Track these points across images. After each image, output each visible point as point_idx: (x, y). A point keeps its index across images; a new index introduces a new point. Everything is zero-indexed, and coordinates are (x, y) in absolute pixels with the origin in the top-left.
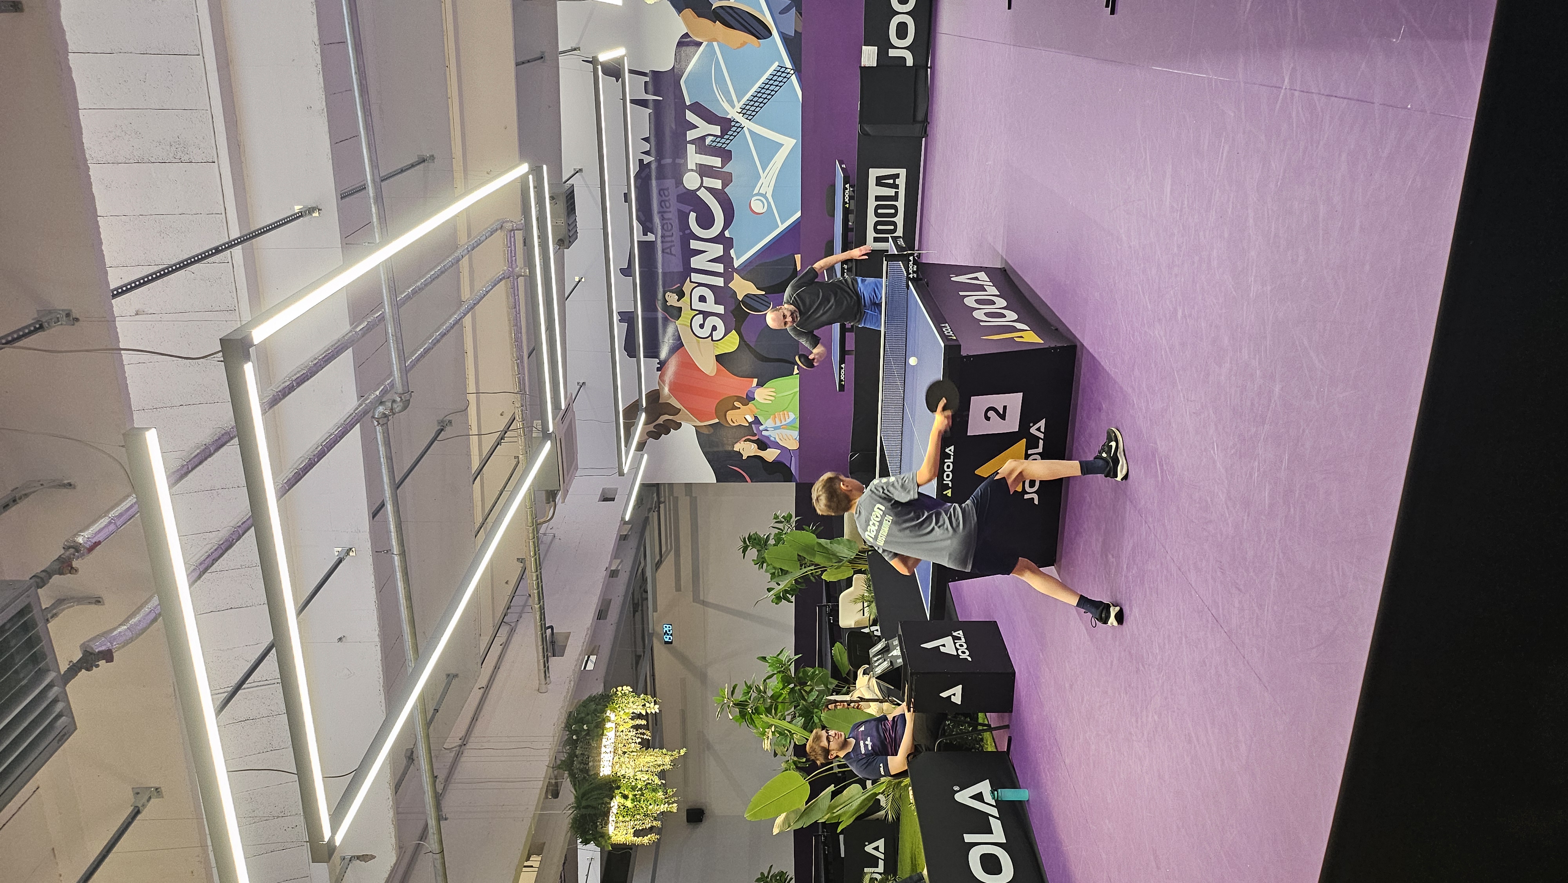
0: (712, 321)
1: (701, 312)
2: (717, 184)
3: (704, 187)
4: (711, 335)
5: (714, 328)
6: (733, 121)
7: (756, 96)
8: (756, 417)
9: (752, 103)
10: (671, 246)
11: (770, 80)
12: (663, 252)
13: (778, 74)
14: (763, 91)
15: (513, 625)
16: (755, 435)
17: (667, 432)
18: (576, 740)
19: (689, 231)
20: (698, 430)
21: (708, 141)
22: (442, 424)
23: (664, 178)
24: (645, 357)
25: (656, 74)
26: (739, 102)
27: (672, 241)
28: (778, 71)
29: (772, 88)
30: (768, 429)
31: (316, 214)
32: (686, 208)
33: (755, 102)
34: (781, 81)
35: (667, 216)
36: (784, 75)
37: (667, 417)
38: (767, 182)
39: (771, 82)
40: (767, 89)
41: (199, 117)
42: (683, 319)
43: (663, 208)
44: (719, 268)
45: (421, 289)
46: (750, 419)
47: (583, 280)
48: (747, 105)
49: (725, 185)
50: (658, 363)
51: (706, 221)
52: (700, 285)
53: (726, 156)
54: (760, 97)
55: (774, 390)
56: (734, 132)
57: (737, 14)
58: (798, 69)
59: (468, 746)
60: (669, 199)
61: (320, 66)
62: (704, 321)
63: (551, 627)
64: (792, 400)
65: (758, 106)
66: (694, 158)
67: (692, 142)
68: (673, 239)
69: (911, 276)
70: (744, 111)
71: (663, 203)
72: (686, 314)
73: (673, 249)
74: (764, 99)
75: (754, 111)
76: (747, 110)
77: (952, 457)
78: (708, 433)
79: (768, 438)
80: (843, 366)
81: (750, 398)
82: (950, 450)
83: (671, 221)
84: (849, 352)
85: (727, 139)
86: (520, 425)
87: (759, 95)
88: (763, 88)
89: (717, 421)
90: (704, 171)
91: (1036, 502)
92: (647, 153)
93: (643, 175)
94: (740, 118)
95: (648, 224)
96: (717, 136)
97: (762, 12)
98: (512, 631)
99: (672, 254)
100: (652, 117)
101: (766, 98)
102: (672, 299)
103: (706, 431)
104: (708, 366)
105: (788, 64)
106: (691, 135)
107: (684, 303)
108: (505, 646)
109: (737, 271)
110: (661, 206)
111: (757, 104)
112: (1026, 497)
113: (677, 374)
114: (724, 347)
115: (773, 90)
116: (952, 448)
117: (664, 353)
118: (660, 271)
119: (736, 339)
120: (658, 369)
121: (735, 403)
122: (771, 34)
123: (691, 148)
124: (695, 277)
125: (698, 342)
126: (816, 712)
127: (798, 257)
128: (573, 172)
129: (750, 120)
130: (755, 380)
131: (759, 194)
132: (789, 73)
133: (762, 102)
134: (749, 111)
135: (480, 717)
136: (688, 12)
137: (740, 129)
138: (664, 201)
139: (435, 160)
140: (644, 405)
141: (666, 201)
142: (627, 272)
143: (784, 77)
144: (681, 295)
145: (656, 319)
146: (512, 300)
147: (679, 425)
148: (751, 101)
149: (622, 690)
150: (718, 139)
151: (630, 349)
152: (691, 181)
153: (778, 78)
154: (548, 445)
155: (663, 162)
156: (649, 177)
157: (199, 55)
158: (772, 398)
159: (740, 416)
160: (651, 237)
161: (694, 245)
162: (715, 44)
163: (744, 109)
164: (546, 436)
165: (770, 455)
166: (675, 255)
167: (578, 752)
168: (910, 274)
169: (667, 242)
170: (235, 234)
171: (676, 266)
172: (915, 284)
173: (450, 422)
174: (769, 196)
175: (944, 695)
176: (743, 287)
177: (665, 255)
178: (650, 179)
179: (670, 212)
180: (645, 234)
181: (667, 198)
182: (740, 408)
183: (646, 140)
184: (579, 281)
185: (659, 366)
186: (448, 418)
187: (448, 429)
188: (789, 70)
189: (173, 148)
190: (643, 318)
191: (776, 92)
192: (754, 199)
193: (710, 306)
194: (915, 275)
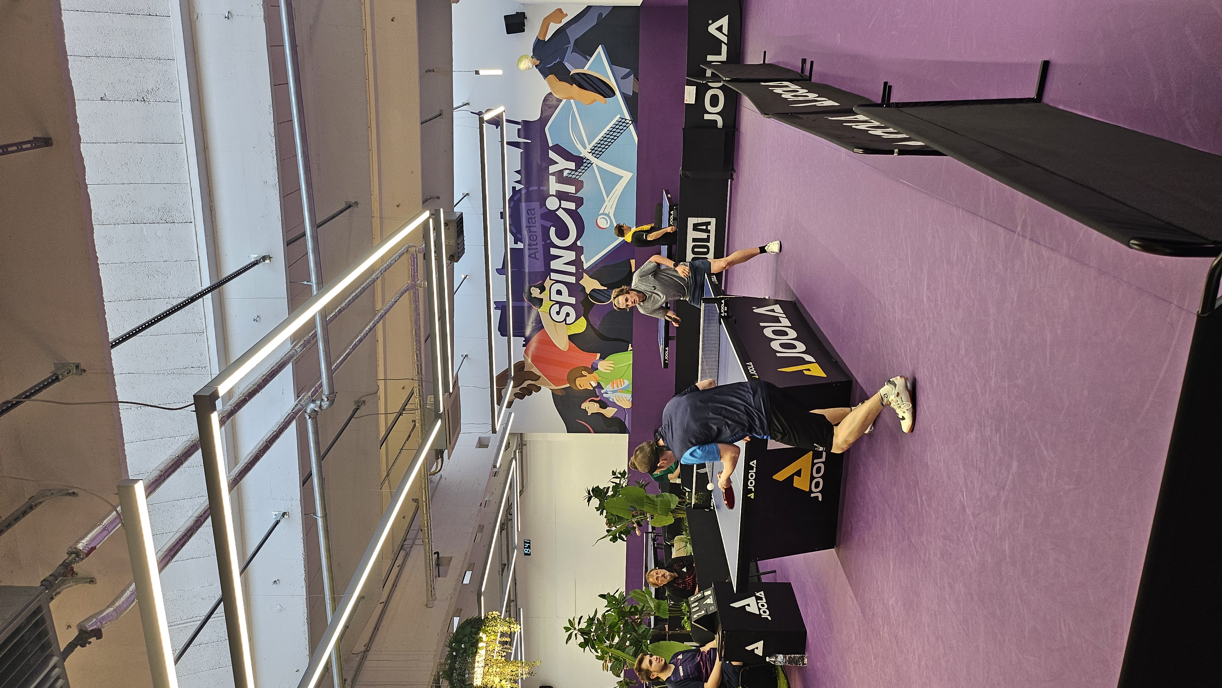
0: (566, 309)
1: (557, 302)
2: (572, 206)
3: (562, 208)
4: (565, 320)
5: (568, 315)
6: (585, 159)
7: (603, 140)
8: (599, 383)
9: (599, 145)
10: (536, 252)
11: (614, 128)
12: (529, 256)
13: (619, 124)
14: (608, 136)
15: (408, 550)
16: (598, 397)
17: (530, 394)
18: (456, 656)
19: (549, 241)
20: (554, 392)
21: (566, 173)
22: (358, 404)
23: (532, 201)
24: (514, 336)
25: (526, 123)
26: (589, 145)
27: (537, 249)
28: (620, 122)
29: (615, 134)
30: (608, 392)
31: (267, 261)
32: (547, 224)
33: (602, 144)
34: (622, 129)
35: (532, 229)
36: (624, 124)
37: (530, 382)
38: (610, 205)
39: (614, 130)
40: (611, 135)
41: (181, 189)
42: (544, 308)
43: (530, 223)
44: (572, 269)
45: (344, 308)
46: (594, 385)
47: (468, 277)
48: (595, 147)
49: (578, 206)
50: (524, 341)
51: (563, 233)
52: (557, 282)
53: (579, 185)
54: (606, 141)
55: (613, 362)
56: (585, 167)
57: (589, 79)
58: (635, 120)
59: (370, 652)
60: (535, 217)
61: (275, 152)
62: (560, 309)
63: (437, 553)
64: (627, 369)
65: (604, 148)
66: (554, 186)
67: (553, 174)
68: (537, 246)
69: (723, 315)
70: (593, 151)
71: (530, 220)
72: (546, 304)
73: (537, 254)
74: (609, 142)
75: (601, 151)
76: (596, 151)
77: (755, 469)
78: (561, 395)
79: (608, 399)
80: (667, 349)
81: (594, 368)
82: (753, 463)
83: (535, 233)
84: (672, 338)
85: (580, 172)
86: (417, 400)
87: (605, 139)
88: (608, 134)
89: (568, 385)
90: (562, 196)
91: (820, 499)
92: (518, 182)
93: (516, 198)
94: (590, 157)
95: (518, 235)
96: (572, 170)
97: (608, 77)
98: (407, 555)
99: (536, 259)
100: (523, 154)
101: (610, 142)
102: (536, 292)
103: (559, 393)
104: (562, 343)
105: (627, 116)
106: (552, 169)
107: (545, 296)
108: (402, 567)
109: (587, 272)
110: (529, 222)
111: (603, 146)
112: (812, 495)
113: (537, 349)
114: (575, 330)
115: (616, 136)
116: (755, 461)
117: (528, 332)
118: (527, 270)
119: (585, 324)
120: (524, 345)
121: (582, 372)
122: (615, 94)
123: (552, 179)
124: (554, 276)
125: (555, 325)
126: (644, 642)
127: (633, 261)
128: (462, 197)
129: (598, 158)
130: (599, 355)
131: (603, 214)
132: (628, 123)
133: (607, 145)
134: (597, 151)
135: (380, 627)
136: (551, 77)
137: (590, 165)
138: (531, 218)
139: (359, 206)
140: (513, 375)
141: (533, 218)
142: (501, 271)
143: (624, 126)
144: (542, 289)
145: (523, 307)
146: (413, 306)
147: (539, 388)
148: (599, 144)
149: (492, 614)
150: (573, 172)
151: (503, 330)
152: (552, 203)
153: (619, 128)
154: (439, 422)
155: (531, 189)
156: (519, 200)
157: (183, 143)
158: (612, 369)
159: (586, 382)
160: (520, 245)
161: (554, 251)
162: (572, 101)
163: (593, 150)
164: (438, 416)
165: (609, 412)
166: (538, 259)
167: (457, 666)
168: (722, 313)
169: (533, 249)
170: (207, 284)
171: (539, 267)
172: (725, 321)
173: (364, 402)
174: (611, 215)
175: (749, 648)
176: (590, 284)
177: (531, 258)
178: (521, 202)
179: (536, 226)
180: (516, 243)
181: (534, 216)
182: (586, 376)
183: (517, 172)
184: (465, 278)
185: (525, 343)
186: (363, 399)
187: (363, 408)
188: (628, 121)
189: (160, 213)
190: (512, 307)
191: (618, 137)
192: (599, 218)
193: (565, 298)
194: (726, 314)
